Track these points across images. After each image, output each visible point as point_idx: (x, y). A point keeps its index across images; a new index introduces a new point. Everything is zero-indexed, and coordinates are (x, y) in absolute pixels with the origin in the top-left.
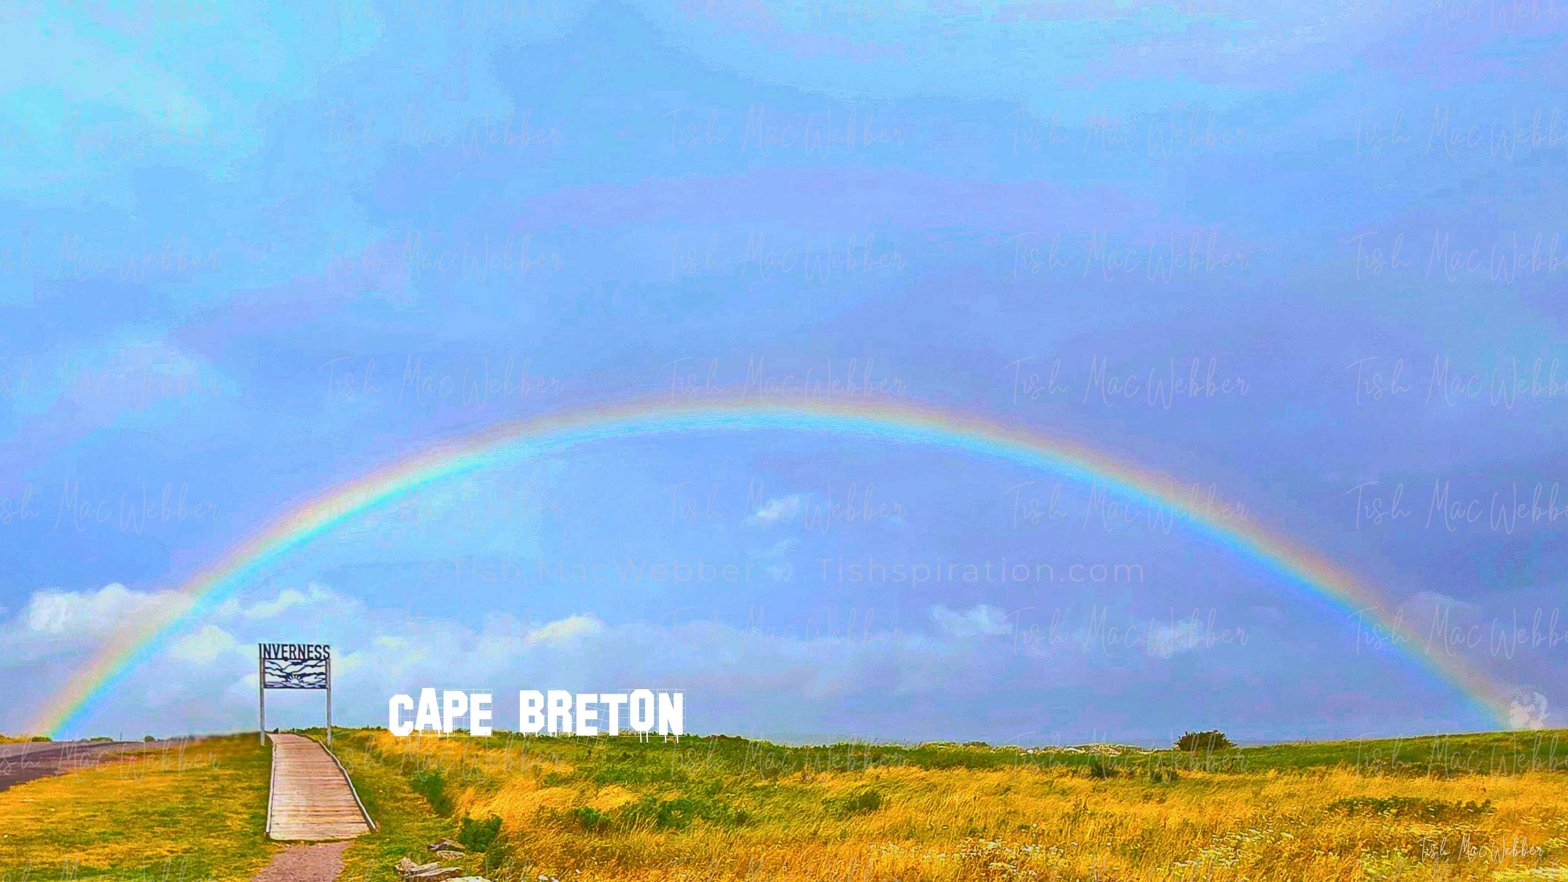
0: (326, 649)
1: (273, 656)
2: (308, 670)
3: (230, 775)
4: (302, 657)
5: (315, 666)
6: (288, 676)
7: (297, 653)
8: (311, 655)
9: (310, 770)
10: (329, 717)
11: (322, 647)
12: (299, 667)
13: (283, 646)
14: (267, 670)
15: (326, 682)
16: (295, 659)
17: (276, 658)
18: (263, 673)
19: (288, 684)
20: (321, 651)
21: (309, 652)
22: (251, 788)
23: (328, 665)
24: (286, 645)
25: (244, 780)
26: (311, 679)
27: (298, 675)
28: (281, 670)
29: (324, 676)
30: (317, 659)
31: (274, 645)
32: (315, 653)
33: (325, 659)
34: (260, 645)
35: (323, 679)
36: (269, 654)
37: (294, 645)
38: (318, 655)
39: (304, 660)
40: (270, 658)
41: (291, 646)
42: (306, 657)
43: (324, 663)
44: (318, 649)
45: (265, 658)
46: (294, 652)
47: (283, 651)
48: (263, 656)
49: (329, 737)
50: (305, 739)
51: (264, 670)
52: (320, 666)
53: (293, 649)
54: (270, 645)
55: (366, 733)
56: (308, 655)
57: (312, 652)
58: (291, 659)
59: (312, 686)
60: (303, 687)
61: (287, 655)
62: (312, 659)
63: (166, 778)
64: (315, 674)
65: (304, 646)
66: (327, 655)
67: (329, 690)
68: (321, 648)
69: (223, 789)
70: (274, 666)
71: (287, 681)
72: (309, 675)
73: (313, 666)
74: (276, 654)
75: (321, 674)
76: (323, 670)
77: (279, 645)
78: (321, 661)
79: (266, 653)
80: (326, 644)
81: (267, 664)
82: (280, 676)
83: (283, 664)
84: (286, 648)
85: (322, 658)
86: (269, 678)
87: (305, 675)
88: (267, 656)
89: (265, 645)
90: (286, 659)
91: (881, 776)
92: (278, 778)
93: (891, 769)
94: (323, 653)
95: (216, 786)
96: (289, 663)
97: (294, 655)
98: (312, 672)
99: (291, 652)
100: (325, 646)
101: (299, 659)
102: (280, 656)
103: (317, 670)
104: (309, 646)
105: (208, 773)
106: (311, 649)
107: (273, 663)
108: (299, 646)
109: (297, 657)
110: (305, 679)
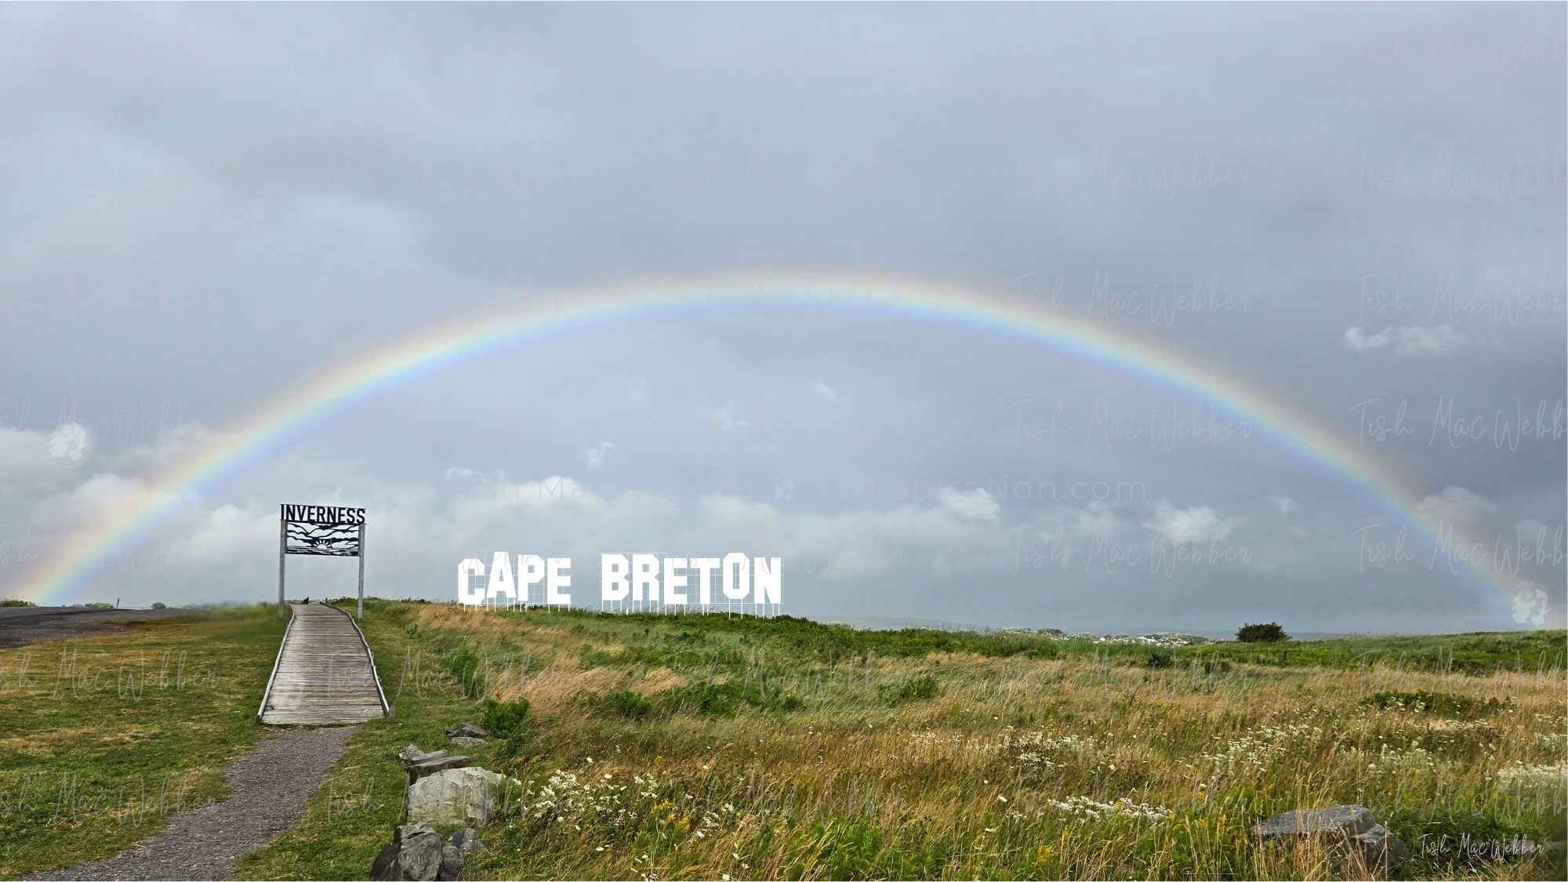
0: (361, 513)
1: (297, 518)
2: (338, 535)
3: (232, 649)
4: (331, 521)
5: (347, 530)
6: (314, 541)
7: (325, 516)
8: (343, 519)
9: (328, 645)
10: (361, 587)
11: (356, 510)
12: (329, 531)
13: (310, 507)
14: (289, 534)
15: (359, 549)
16: (324, 522)
17: (301, 521)
18: (285, 535)
19: (313, 550)
20: (355, 515)
21: (340, 515)
22: (254, 664)
23: (361, 531)
24: (314, 507)
25: (247, 655)
26: (342, 545)
27: (327, 540)
28: (306, 534)
29: (357, 543)
30: (350, 523)
31: (299, 507)
32: (347, 517)
33: (359, 523)
34: (283, 506)
35: (356, 545)
36: (293, 516)
37: (322, 508)
38: (351, 519)
39: (335, 524)
40: (293, 520)
41: (319, 508)
42: (337, 521)
43: (357, 528)
44: (351, 512)
45: (287, 520)
46: (322, 515)
47: (309, 514)
48: (285, 518)
49: (360, 609)
50: (333, 611)
51: (286, 533)
52: (352, 532)
53: (321, 511)
54: (294, 506)
55: (404, 605)
56: (339, 518)
57: (344, 515)
58: (318, 522)
59: (343, 552)
60: (332, 554)
61: (314, 517)
62: (343, 523)
63: (152, 652)
64: (346, 539)
65: (335, 508)
66: (361, 520)
67: (362, 557)
68: (354, 511)
69: (220, 665)
70: (299, 530)
71: (313, 546)
72: (340, 540)
73: (344, 531)
74: (301, 517)
75: (353, 539)
76: (356, 535)
77: (305, 507)
78: (355, 525)
79: (289, 514)
80: (361, 508)
81: (290, 527)
82: (305, 541)
83: (309, 527)
84: (313, 511)
85: (356, 522)
86: (291, 542)
87: (335, 540)
88: (290, 518)
89: (288, 506)
90: (312, 522)
91: (942, 662)
92: (288, 653)
93: (953, 655)
94: (356, 518)
95: (211, 661)
96: (315, 527)
97: (323, 518)
98: (343, 538)
99: (318, 514)
100: (360, 510)
101: (328, 522)
102: (305, 518)
103: (349, 535)
104: (340, 509)
105: (206, 647)
106: (343, 512)
107: (296, 526)
108: (329, 509)
109: (326, 521)
110: (335, 545)
